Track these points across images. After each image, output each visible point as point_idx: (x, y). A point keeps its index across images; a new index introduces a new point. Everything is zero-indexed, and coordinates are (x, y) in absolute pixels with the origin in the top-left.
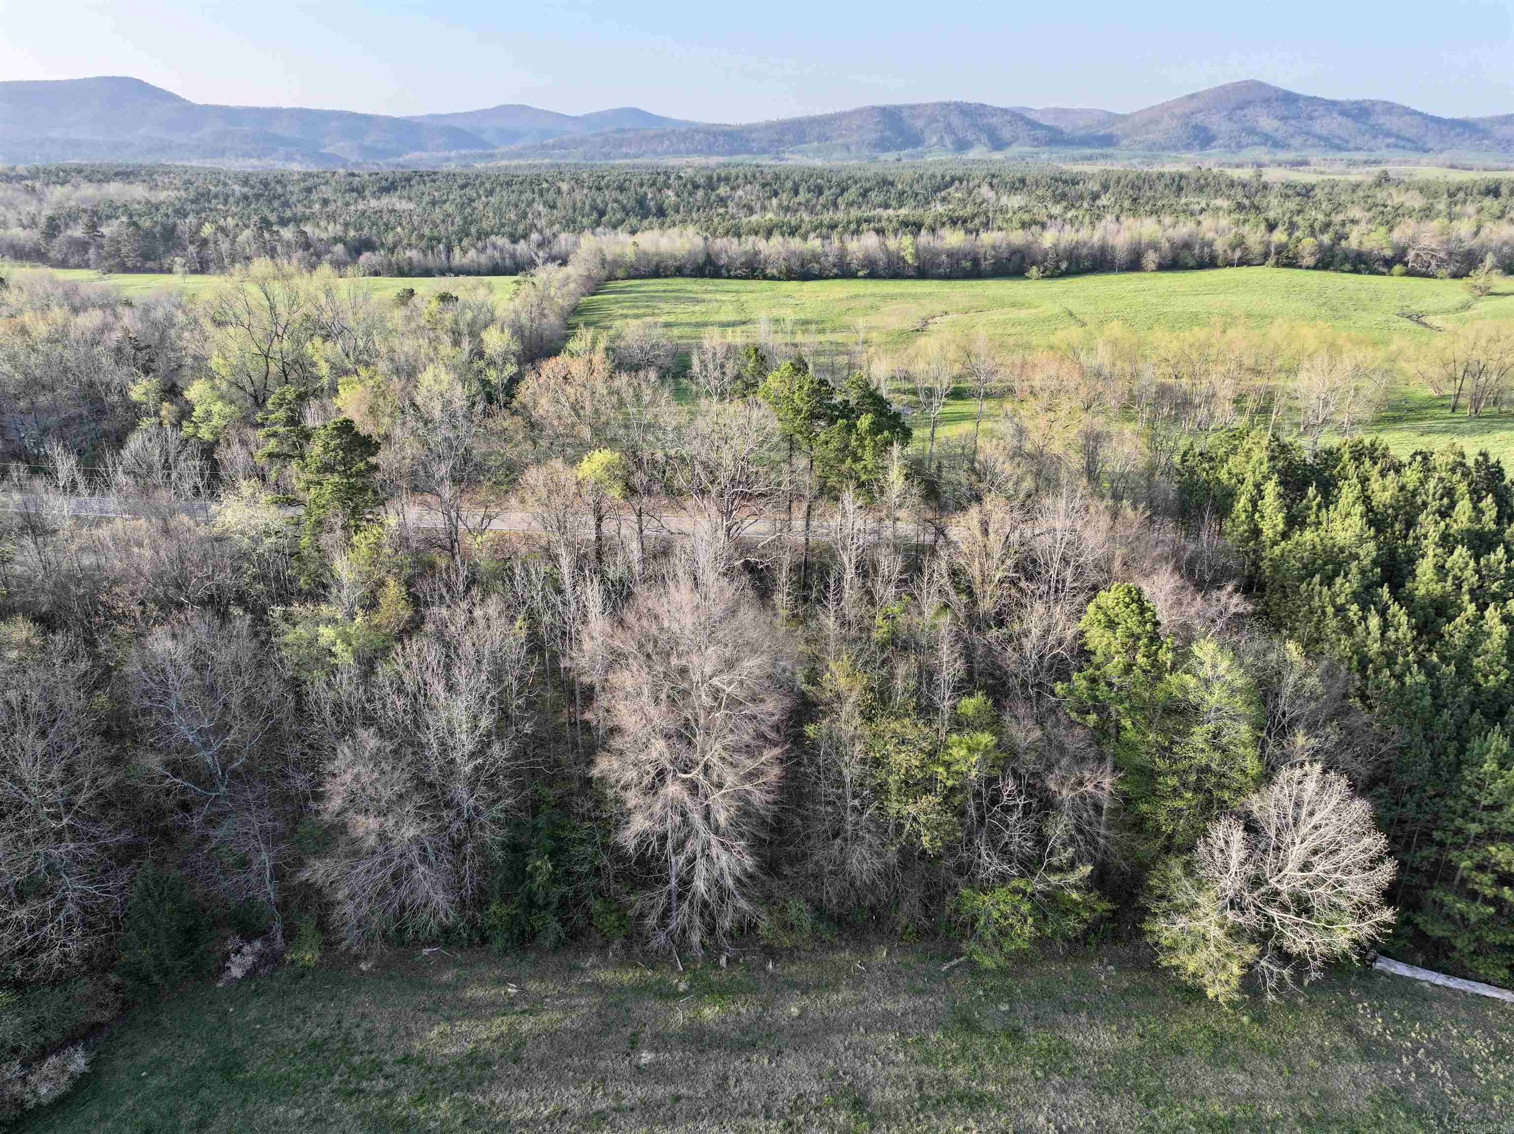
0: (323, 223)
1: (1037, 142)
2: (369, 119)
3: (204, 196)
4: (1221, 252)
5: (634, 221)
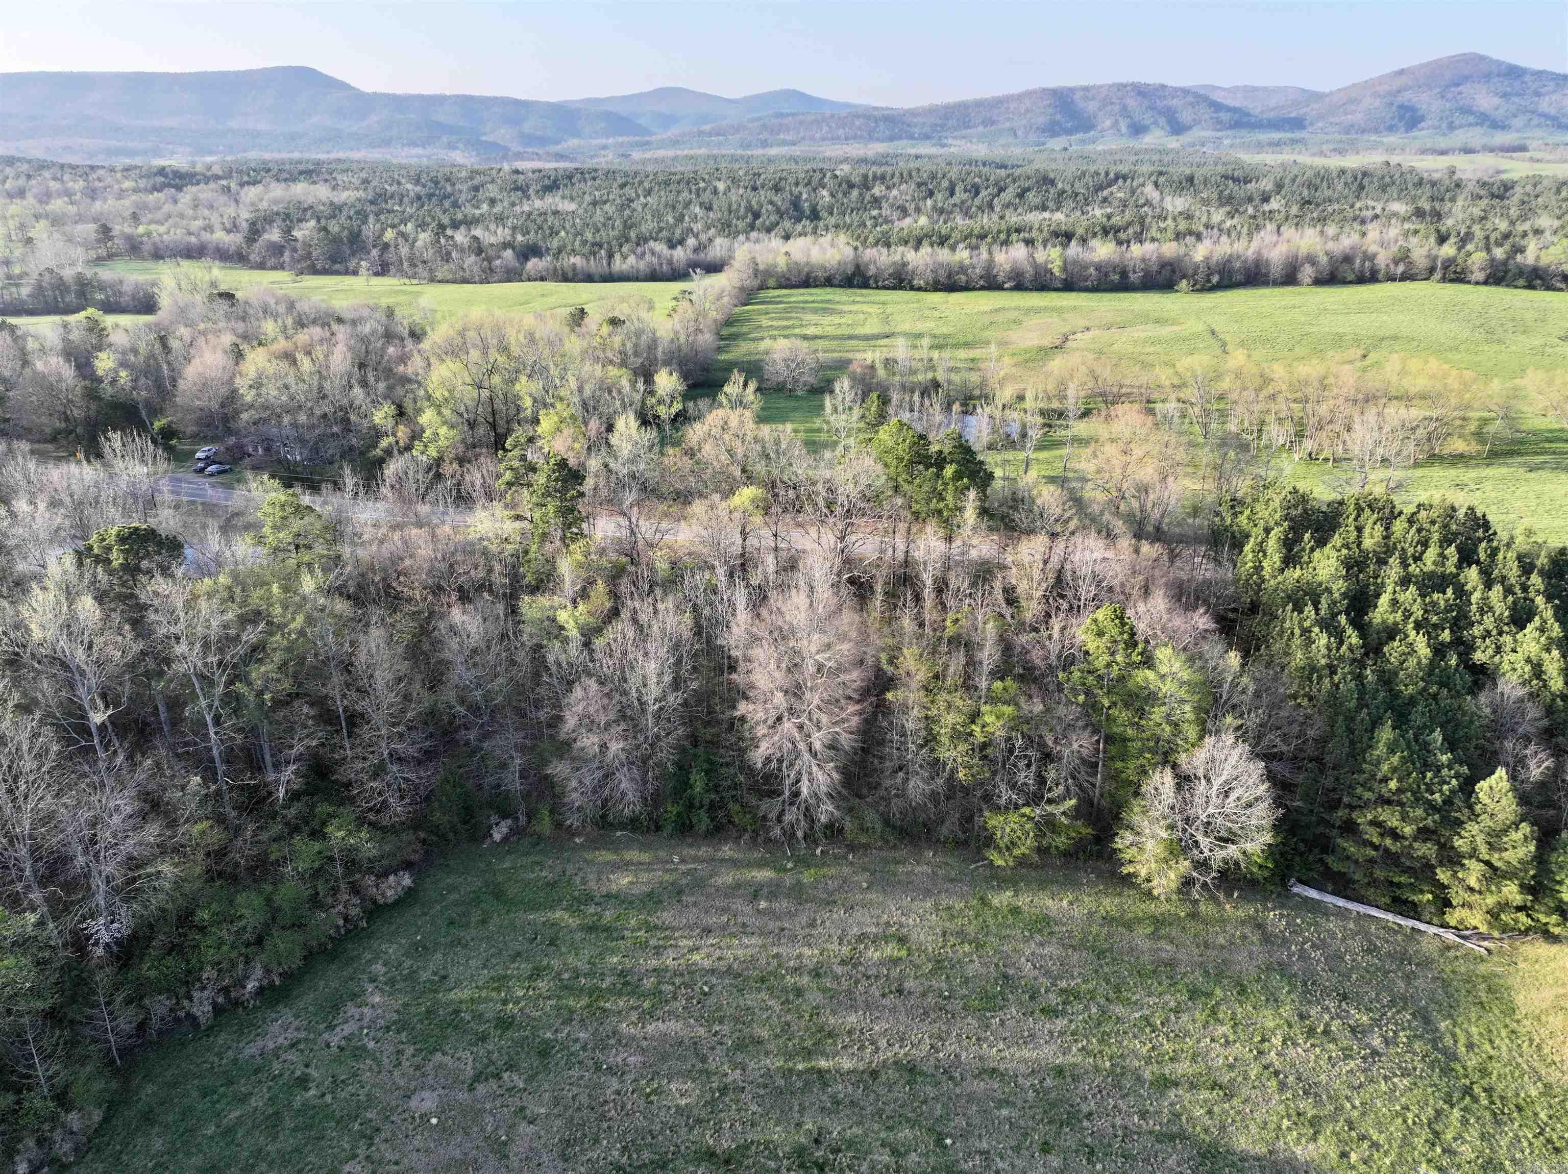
0: (492, 227)
1: (1219, 125)
3: (381, 197)
4: (1383, 266)
5: (787, 224)
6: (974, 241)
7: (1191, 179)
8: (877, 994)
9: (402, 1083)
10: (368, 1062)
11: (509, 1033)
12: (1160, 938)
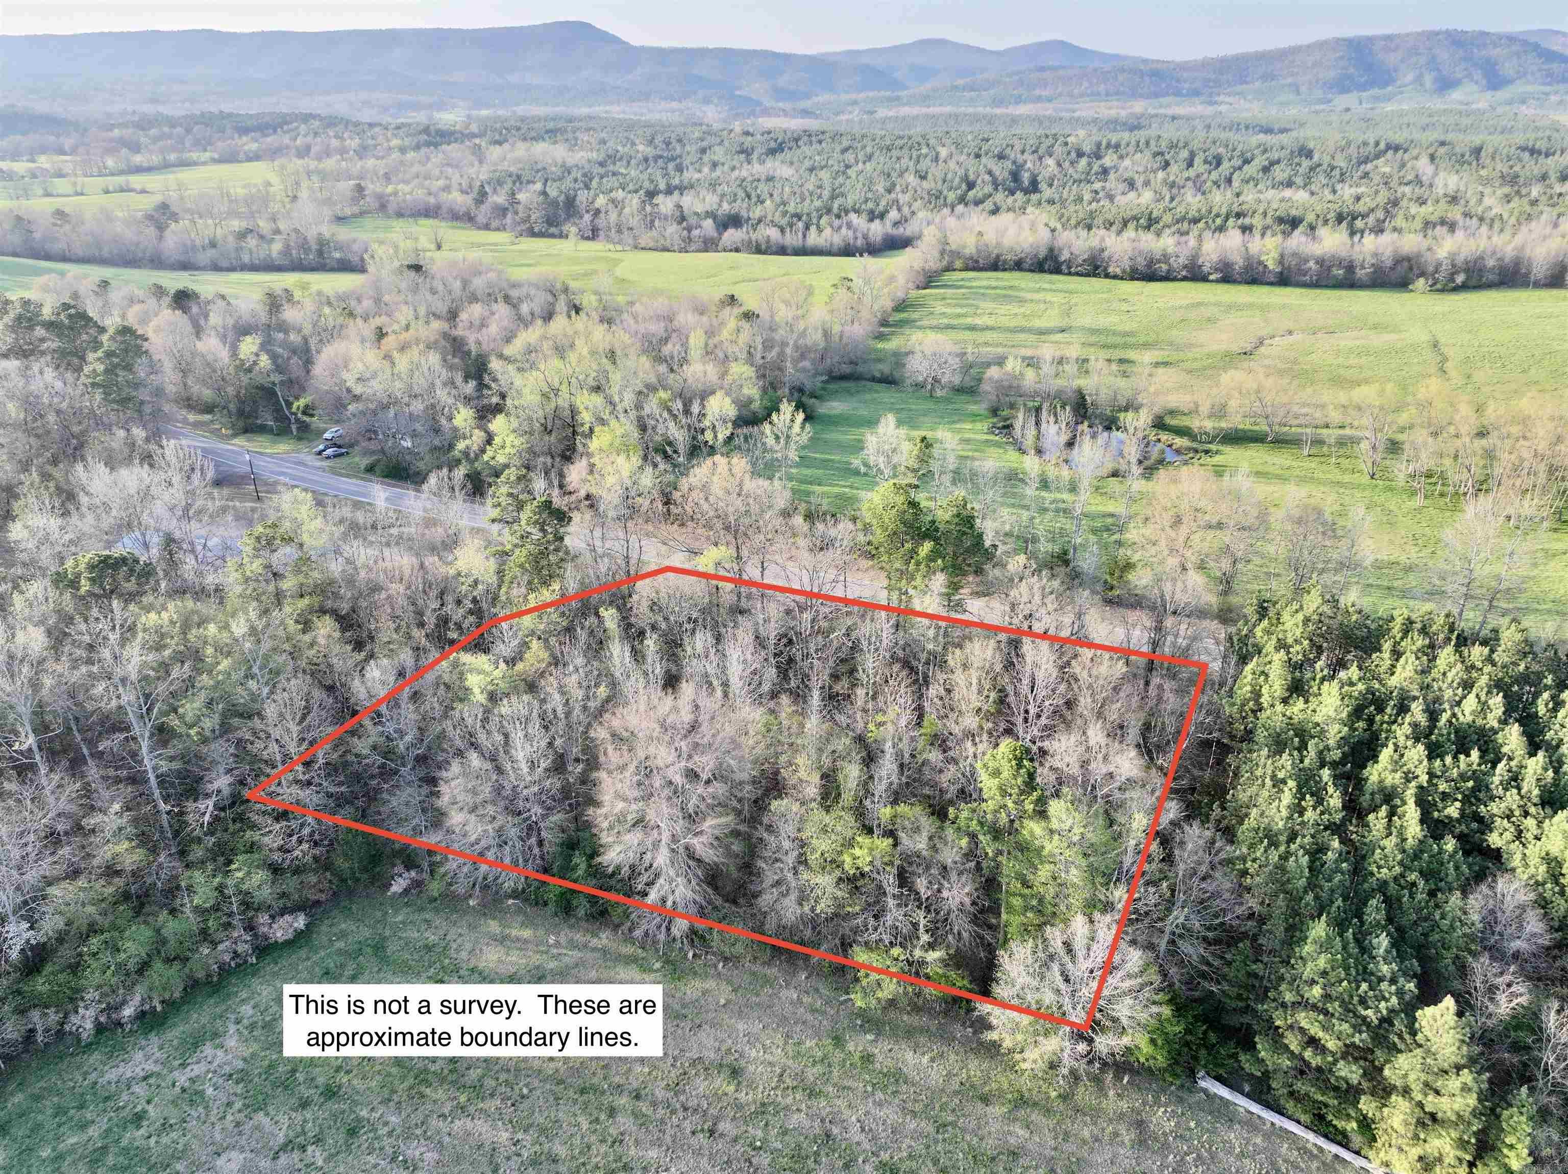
0: (703, 194)
1: (1549, 78)
2: (787, 58)
3: (611, 158)
5: (999, 198)
6: (1186, 225)
7: (1477, 151)
8: (688, 1131)
9: (218, 1137)
10: (200, 1109)
11: (329, 1104)
12: (1015, 1120)
